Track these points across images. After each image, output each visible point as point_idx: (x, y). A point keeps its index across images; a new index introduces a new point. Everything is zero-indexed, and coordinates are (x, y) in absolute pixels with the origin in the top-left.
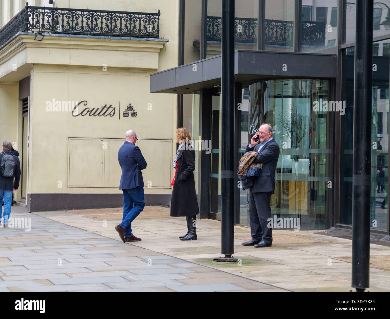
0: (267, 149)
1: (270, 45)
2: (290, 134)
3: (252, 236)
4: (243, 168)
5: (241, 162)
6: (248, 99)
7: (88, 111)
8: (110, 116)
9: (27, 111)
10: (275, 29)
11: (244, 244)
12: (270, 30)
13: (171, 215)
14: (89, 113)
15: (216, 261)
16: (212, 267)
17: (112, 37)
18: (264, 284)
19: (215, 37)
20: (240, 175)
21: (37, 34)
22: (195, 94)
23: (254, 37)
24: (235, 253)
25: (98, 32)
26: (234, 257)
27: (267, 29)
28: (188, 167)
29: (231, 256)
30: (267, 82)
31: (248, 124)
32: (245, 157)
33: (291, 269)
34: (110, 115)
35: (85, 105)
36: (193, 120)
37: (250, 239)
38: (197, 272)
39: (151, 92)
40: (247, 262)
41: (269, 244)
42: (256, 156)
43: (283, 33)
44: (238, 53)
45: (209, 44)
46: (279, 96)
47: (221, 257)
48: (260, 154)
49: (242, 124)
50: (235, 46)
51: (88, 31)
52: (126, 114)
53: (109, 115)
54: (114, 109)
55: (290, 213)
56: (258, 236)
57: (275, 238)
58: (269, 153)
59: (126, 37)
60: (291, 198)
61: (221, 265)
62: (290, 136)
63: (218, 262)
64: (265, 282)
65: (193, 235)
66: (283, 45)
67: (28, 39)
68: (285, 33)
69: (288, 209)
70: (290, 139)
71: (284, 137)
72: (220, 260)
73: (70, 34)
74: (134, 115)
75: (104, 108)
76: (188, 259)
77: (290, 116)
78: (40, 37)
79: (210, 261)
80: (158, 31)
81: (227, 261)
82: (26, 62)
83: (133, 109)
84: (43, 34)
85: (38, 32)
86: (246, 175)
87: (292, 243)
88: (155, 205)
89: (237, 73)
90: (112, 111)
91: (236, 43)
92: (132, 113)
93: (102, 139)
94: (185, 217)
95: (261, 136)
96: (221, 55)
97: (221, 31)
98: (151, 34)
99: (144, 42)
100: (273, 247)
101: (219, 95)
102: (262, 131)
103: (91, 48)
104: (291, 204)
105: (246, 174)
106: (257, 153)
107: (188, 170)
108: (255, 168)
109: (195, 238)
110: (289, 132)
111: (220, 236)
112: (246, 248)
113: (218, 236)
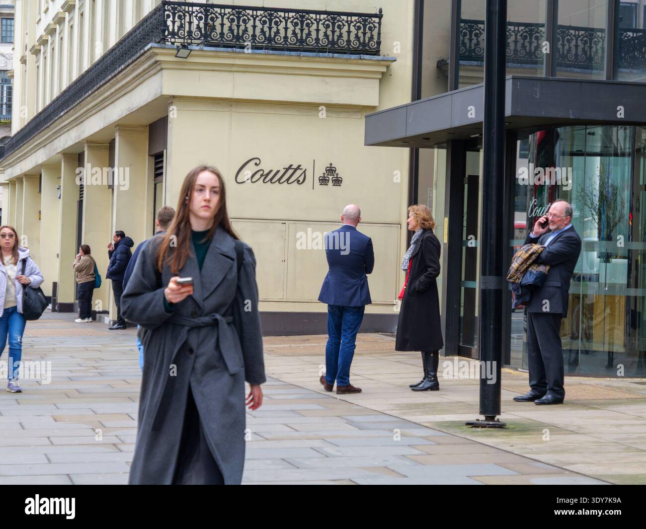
0: (560, 241)
1: (566, 69)
2: (596, 217)
3: (531, 386)
4: (517, 270)
5: (516, 259)
6: (527, 158)
7: (262, 175)
8: (298, 183)
9: (162, 174)
10: (574, 42)
11: (517, 400)
12: (566, 43)
13: (396, 350)
14: (263, 178)
15: (470, 426)
16: (463, 436)
17: (303, 54)
18: (550, 466)
19: (474, 54)
20: (511, 280)
21: (180, 48)
22: (439, 148)
23: (539, 54)
24: (502, 413)
25: (280, 44)
26: (500, 420)
27: (561, 42)
28: (429, 270)
29: (496, 419)
30: (559, 129)
31: (526, 199)
32: (521, 252)
33: (596, 442)
34: (298, 181)
35: (256, 164)
36: (434, 191)
37: (527, 391)
38: (439, 445)
39: (365, 145)
40: (524, 429)
41: (558, 399)
42: (539, 251)
43: (587, 48)
44: (511, 80)
45: (464, 65)
46: (580, 154)
47: (478, 420)
48: (547, 249)
49: (516, 200)
50: (507, 70)
51: (263, 42)
52: (323, 181)
53: (296, 181)
54: (305, 172)
55: (594, 349)
56: (541, 387)
57: (569, 390)
58: (562, 249)
59: (326, 52)
60: (597, 325)
61: (479, 433)
62: (597, 221)
63: (474, 428)
64: (551, 462)
65: (432, 383)
66: (587, 68)
67: (165, 56)
68: (591, 48)
69: (592, 342)
70: (597, 226)
71: (587, 221)
72: (476, 424)
73: (234, 47)
74: (338, 182)
75: (287, 170)
76: (423, 422)
77: (597, 187)
78: (184, 53)
79: (460, 426)
80: (379, 43)
81: (489, 427)
82: (161, 93)
83: (336, 172)
84: (189, 47)
85: (181, 44)
86: (521, 282)
87: (597, 398)
88: (371, 332)
89: (510, 115)
90: (301, 175)
91: (509, 65)
92: (333, 179)
93: (284, 222)
94: (420, 353)
95: (552, 221)
96: (484, 84)
97: (484, 45)
98: (367, 48)
99: (355, 61)
100: (566, 404)
101: (478, 151)
102: (555, 212)
103: (268, 71)
104: (596, 333)
105: (520, 280)
106: (542, 247)
107: (429, 274)
108: (537, 271)
109: (435, 387)
110: (595, 213)
111: (477, 385)
112: (520, 405)
113: (474, 385)
